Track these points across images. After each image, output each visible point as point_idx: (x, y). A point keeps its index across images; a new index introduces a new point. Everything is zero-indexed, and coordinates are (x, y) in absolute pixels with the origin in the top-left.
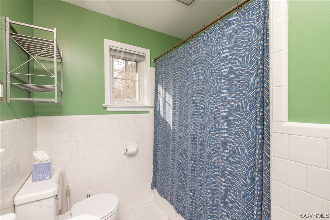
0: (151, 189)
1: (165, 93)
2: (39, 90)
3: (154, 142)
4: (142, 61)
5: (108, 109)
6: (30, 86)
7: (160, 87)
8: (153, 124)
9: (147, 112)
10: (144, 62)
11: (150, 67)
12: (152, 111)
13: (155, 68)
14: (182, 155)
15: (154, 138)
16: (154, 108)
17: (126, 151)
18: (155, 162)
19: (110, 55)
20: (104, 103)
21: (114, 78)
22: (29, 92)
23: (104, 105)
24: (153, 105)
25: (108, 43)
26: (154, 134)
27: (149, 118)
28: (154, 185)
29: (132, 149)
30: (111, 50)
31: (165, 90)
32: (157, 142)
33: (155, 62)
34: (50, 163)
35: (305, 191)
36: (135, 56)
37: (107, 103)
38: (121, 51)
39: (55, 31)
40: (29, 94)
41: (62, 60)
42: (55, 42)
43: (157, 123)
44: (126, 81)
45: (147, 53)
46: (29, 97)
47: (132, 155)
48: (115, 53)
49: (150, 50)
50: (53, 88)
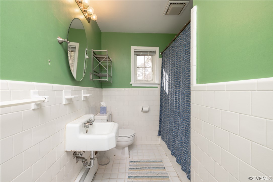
0: (158, 135)
1: (166, 74)
2: (103, 76)
3: (160, 107)
4: (154, 55)
5: (133, 85)
6: (100, 74)
7: (164, 70)
8: (160, 95)
9: (157, 87)
10: (155, 55)
11: (159, 58)
12: (159, 87)
13: (161, 59)
14: (172, 113)
15: (160, 104)
16: (160, 85)
17: (142, 110)
18: (161, 119)
19: (135, 55)
20: (131, 82)
21: (137, 67)
22: (100, 77)
23: (131, 83)
24: (160, 83)
25: (133, 48)
26: (160, 101)
27: (158, 91)
28: (160, 134)
29: (146, 109)
30: (135, 52)
31: (166, 73)
32: (162, 106)
33: (162, 54)
34: (106, 107)
35: (221, 128)
36: (149, 53)
37: (132, 82)
38: (140, 51)
39: (107, 51)
40: (100, 78)
41: (111, 62)
42: (107, 55)
43: (162, 94)
44: (144, 68)
45: (157, 49)
46: (100, 79)
47: (146, 112)
48: (137, 53)
49: (158, 47)
50: (107, 75)
